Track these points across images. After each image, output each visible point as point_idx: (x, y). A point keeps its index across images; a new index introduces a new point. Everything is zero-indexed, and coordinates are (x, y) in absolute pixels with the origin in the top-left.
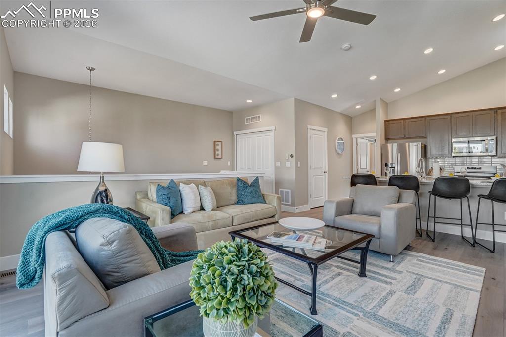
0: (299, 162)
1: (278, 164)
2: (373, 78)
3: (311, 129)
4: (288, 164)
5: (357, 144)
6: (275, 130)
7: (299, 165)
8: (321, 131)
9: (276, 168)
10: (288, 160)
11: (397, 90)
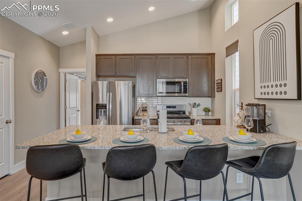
5: (66, 80)
11: (110, 20)
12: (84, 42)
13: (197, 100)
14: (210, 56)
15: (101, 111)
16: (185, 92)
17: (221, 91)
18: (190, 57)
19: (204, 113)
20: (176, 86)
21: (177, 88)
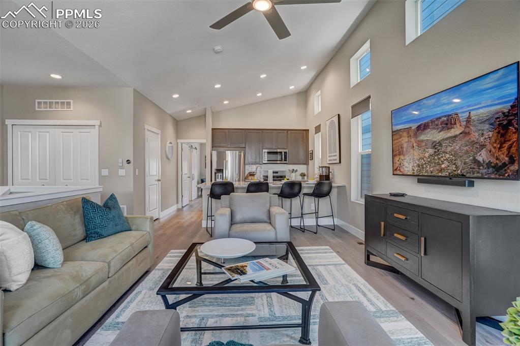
0: (137, 170)
1: (105, 172)
2: (218, 86)
3: (148, 130)
4: (122, 172)
5: (182, 149)
6: (100, 126)
7: (137, 174)
8: (153, 132)
9: (102, 178)
10: (122, 167)
11: (226, 102)
12: (205, 115)
13: (295, 167)
14: (305, 132)
15: (218, 175)
16: (285, 160)
17: (312, 159)
18: (289, 132)
19: (301, 177)
20: (279, 155)
21: (279, 157)
